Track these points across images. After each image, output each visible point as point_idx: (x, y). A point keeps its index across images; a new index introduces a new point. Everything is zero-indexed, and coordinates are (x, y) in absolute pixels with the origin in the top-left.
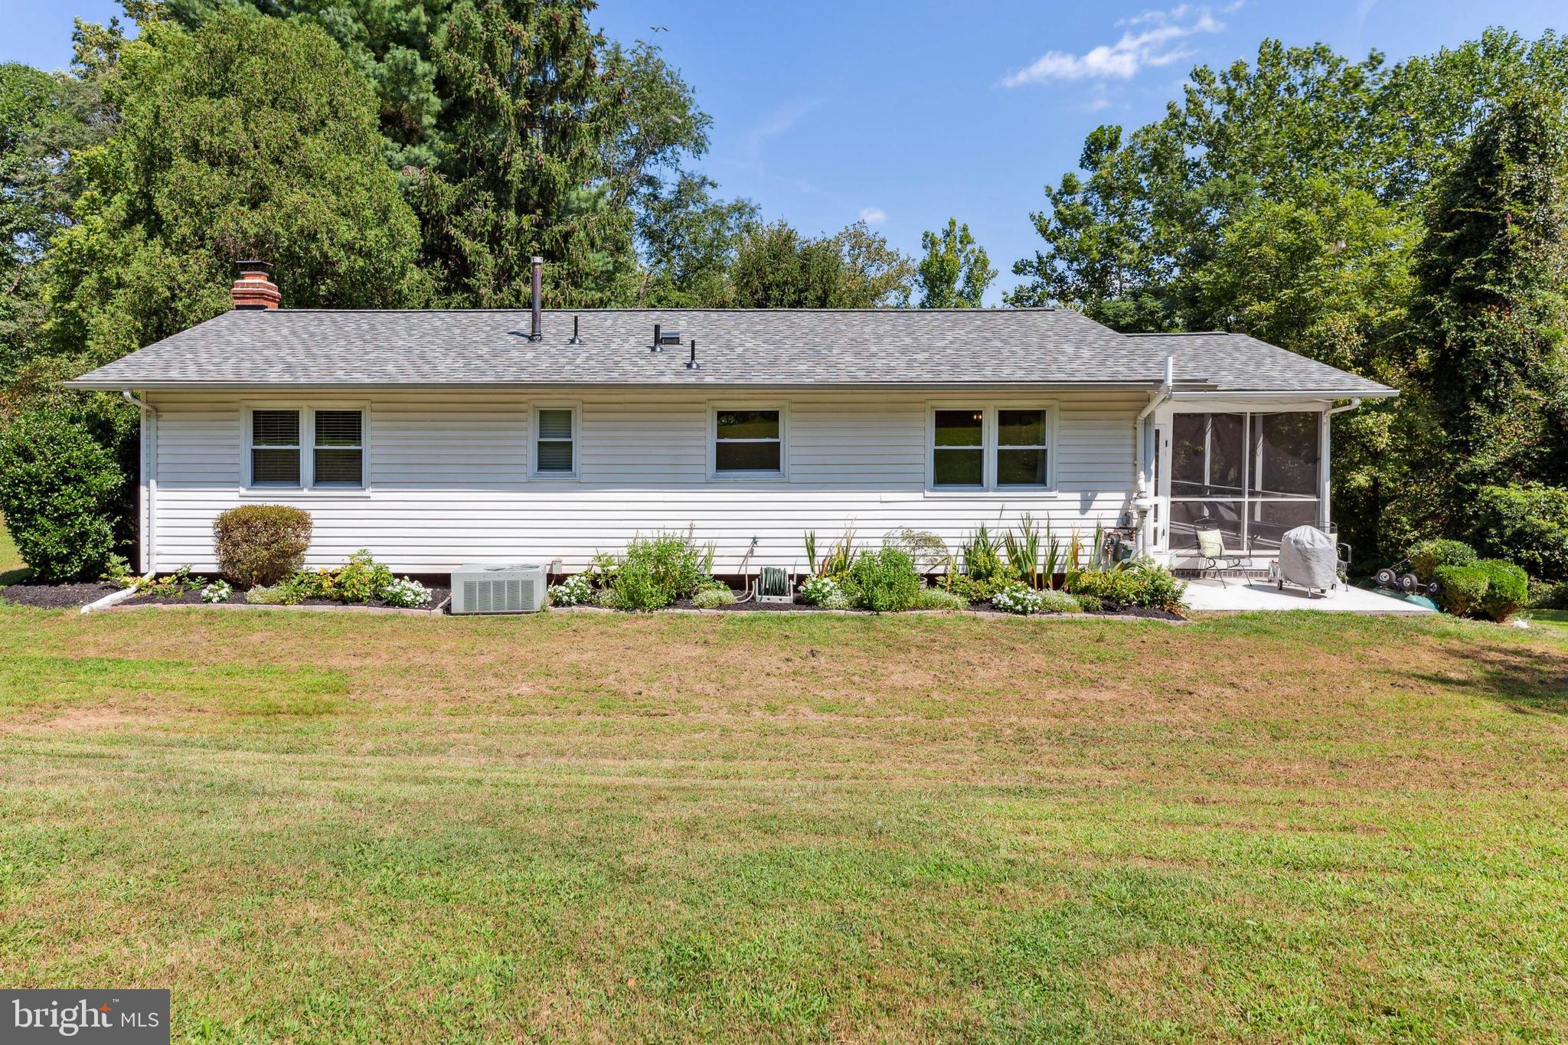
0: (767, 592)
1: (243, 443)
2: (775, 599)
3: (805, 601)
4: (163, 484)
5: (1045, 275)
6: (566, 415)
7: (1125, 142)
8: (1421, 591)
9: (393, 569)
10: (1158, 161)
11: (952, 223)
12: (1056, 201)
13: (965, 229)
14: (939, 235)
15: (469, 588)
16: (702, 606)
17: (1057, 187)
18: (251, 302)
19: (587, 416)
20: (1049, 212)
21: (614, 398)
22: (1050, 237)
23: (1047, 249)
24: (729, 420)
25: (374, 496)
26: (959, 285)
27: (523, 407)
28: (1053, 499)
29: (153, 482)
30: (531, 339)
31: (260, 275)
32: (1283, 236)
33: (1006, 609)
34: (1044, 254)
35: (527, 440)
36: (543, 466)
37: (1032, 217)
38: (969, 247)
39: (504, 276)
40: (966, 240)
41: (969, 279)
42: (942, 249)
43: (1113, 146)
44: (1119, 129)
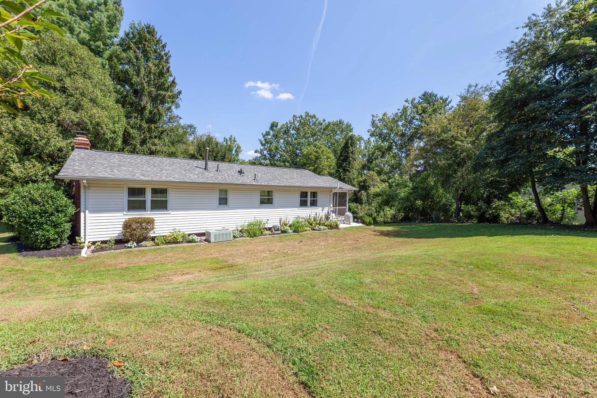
0: (276, 231)
1: (124, 197)
2: (277, 232)
3: (284, 232)
4: (91, 212)
5: (261, 154)
6: (226, 191)
7: (279, 126)
8: (361, 222)
9: (187, 233)
10: (286, 132)
11: (231, 136)
12: (264, 137)
13: (234, 138)
14: (228, 139)
15: (215, 235)
16: (266, 235)
17: (264, 133)
18: (83, 146)
19: (232, 191)
20: (263, 139)
21: (237, 187)
22: (263, 145)
23: (262, 148)
24: (262, 193)
25: (172, 213)
26: (234, 152)
27: (216, 188)
28: (318, 209)
29: (87, 211)
30: (205, 169)
31: (85, 137)
32: (314, 154)
33: (317, 230)
34: (261, 149)
35: (215, 197)
36: (220, 204)
37: (259, 140)
38: (236, 143)
39: (143, 142)
40: (235, 141)
41: (236, 151)
42: (229, 143)
43: (276, 126)
44: (278, 123)
